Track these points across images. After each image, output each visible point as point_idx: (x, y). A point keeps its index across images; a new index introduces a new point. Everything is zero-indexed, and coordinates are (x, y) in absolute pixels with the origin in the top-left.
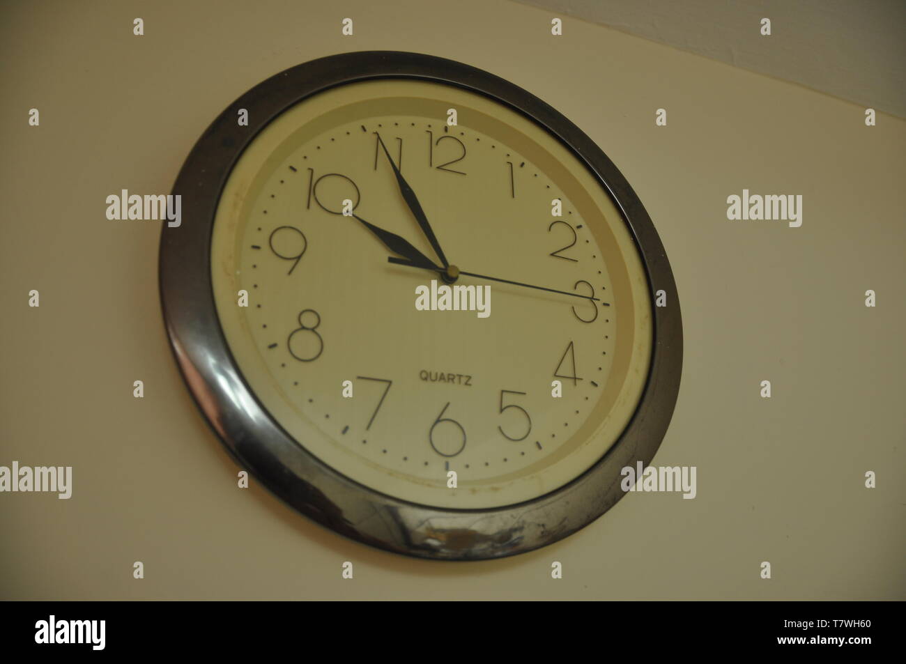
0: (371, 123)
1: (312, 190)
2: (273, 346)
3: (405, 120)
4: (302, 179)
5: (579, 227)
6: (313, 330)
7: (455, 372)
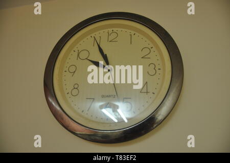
0: (93, 35)
1: (78, 55)
2: (68, 93)
3: (101, 31)
4: (76, 53)
5: (152, 48)
6: (77, 88)
7: (111, 94)
